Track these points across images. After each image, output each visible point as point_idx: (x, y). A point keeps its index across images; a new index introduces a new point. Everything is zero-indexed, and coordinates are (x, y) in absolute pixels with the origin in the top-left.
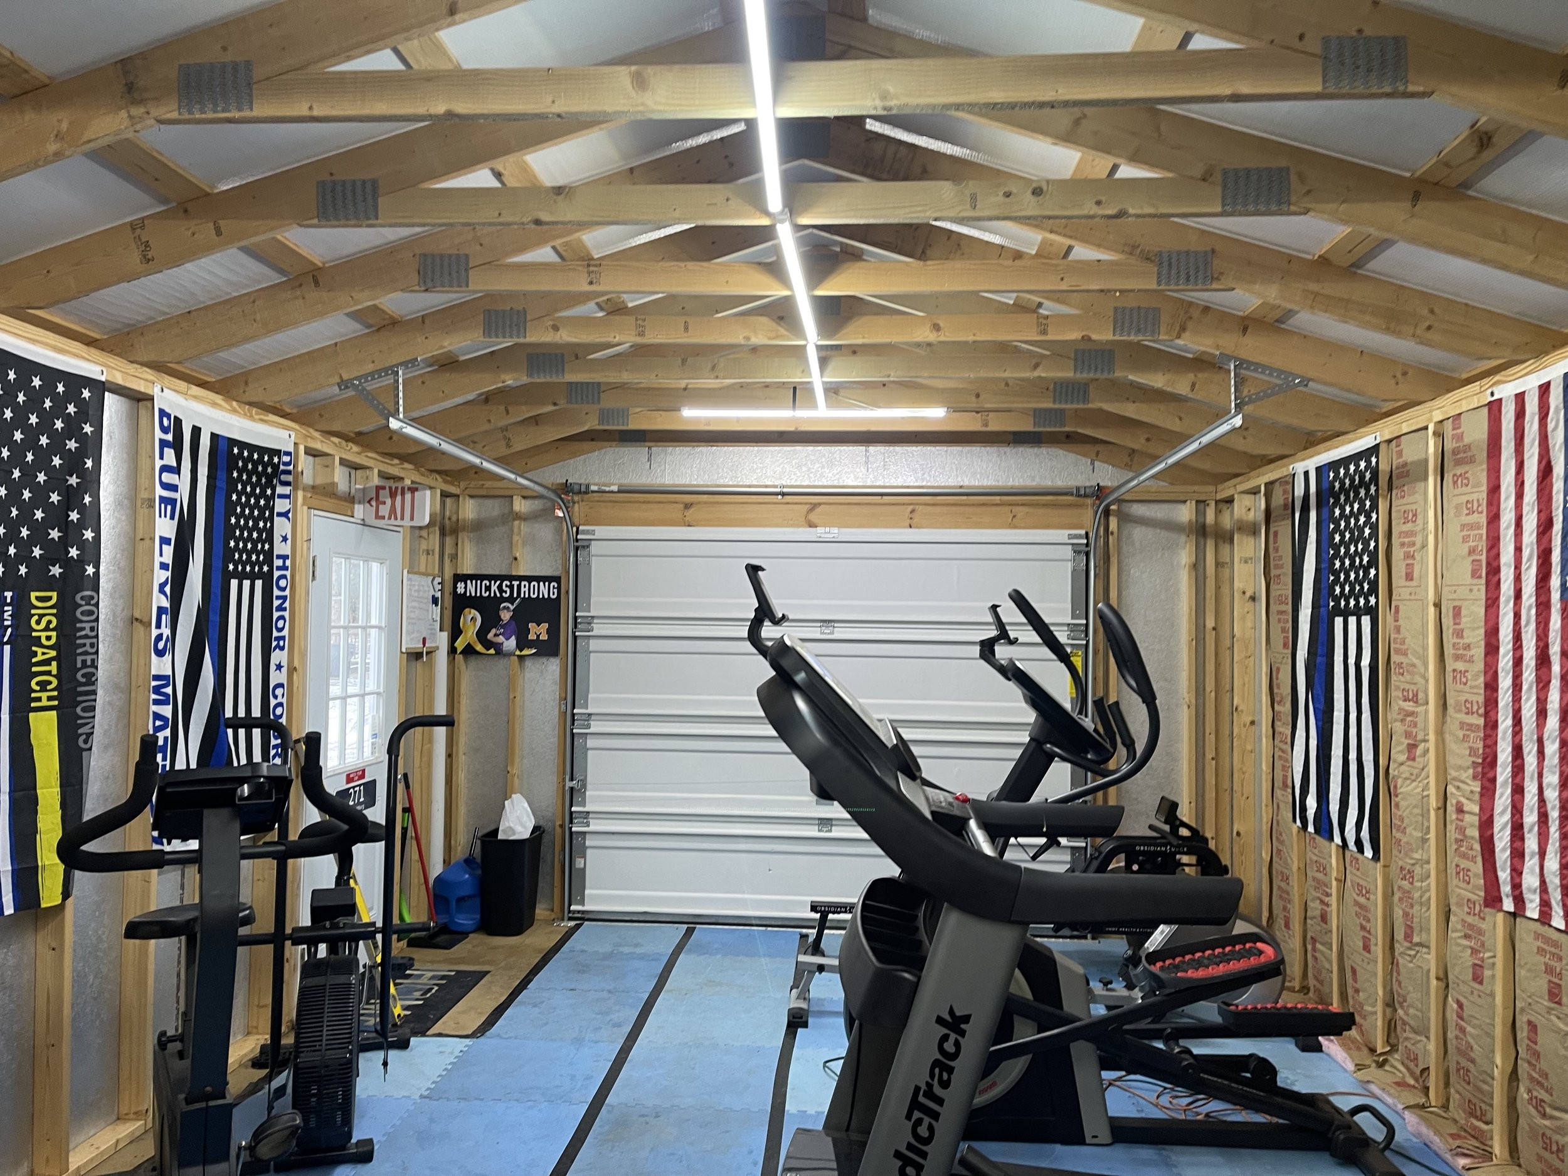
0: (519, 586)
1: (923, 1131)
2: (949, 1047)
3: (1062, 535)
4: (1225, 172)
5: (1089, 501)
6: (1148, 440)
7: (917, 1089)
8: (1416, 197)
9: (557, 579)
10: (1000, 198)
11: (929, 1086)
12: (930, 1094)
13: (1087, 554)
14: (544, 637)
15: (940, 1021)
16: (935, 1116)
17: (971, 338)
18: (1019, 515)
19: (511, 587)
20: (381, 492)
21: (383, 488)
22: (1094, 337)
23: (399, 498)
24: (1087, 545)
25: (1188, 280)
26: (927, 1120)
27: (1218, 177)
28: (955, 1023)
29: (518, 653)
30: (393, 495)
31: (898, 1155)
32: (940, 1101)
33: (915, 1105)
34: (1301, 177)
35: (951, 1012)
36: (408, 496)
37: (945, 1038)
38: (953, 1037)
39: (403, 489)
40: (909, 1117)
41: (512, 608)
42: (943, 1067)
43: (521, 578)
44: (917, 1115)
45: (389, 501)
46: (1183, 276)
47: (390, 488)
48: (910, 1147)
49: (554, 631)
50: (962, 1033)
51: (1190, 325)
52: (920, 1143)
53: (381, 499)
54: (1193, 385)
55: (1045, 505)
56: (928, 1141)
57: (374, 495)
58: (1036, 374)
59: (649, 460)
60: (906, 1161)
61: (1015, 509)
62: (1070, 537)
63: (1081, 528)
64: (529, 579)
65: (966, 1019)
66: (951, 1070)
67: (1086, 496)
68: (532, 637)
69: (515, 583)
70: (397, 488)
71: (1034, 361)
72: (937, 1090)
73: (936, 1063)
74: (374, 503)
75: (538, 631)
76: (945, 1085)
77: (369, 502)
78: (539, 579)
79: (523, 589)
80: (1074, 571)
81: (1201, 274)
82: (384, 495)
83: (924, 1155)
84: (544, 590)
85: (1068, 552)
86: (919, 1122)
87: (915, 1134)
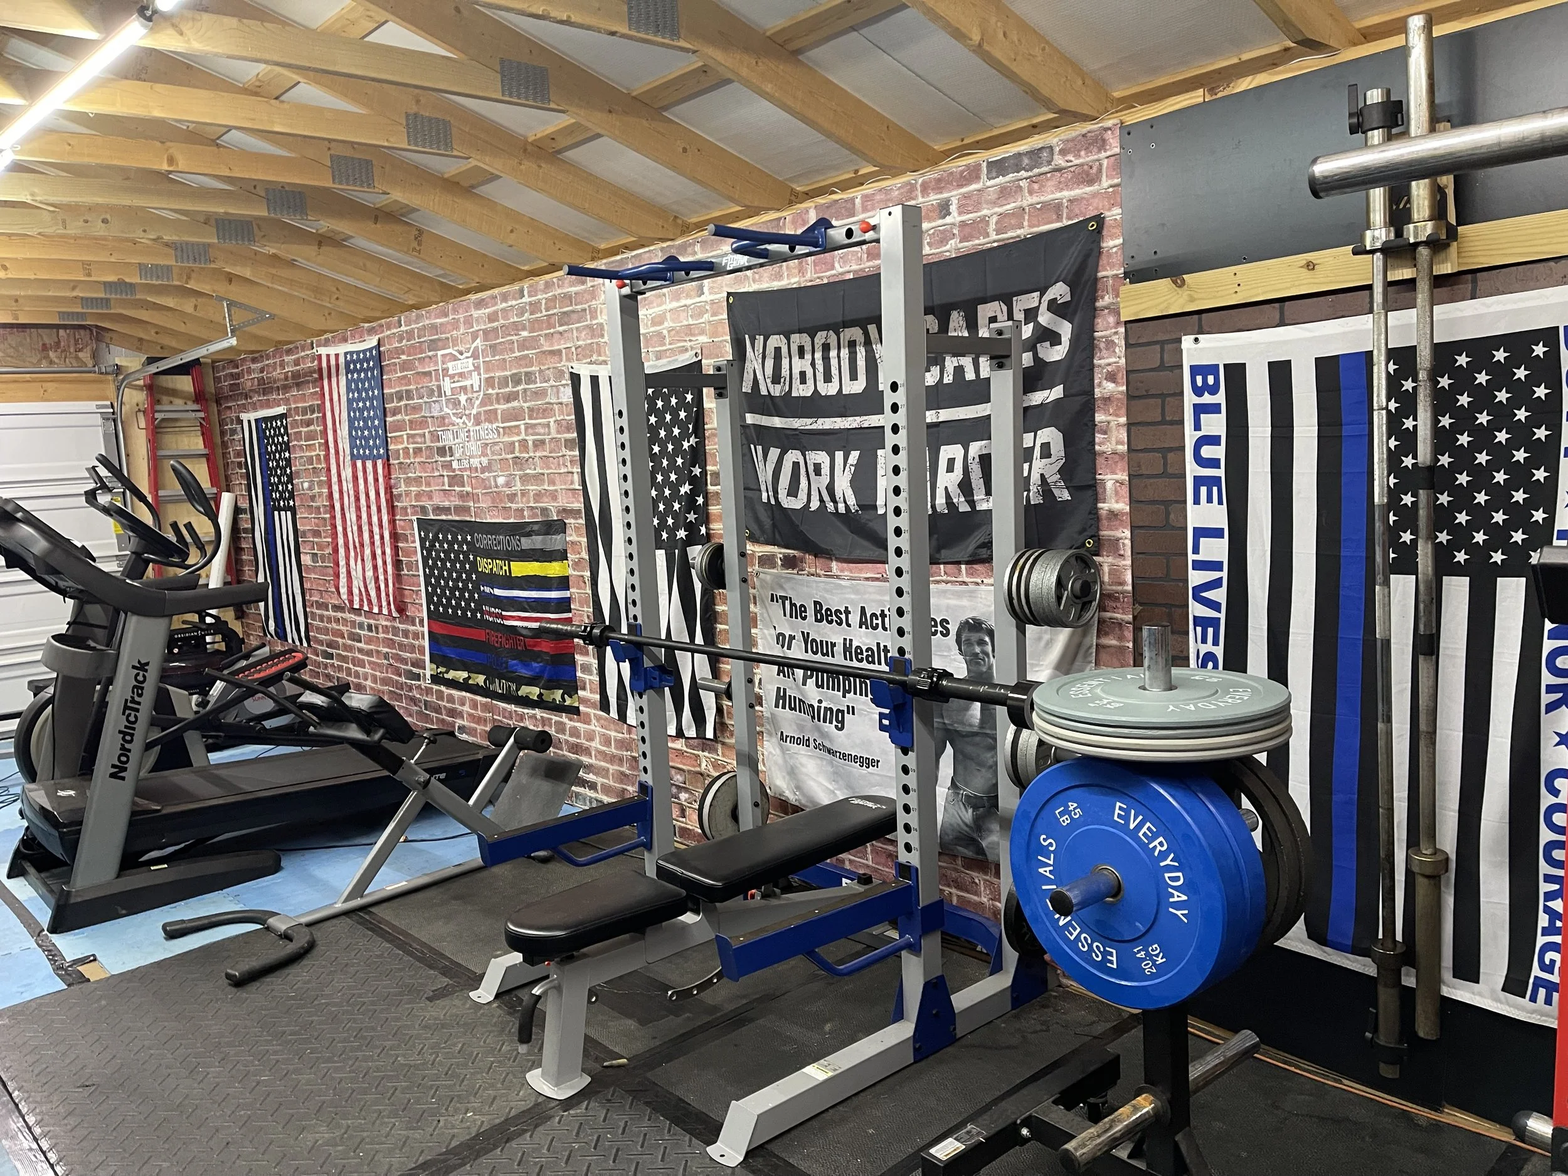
1: (132, 719)
2: (140, 678)
3: (91, 406)
4: (216, 220)
5: (110, 378)
6: (157, 333)
7: (126, 700)
8: (320, 244)
10: (81, 223)
11: (133, 698)
12: (133, 701)
13: (115, 421)
15: (134, 667)
17: (33, 277)
18: (50, 390)
22: (127, 280)
24: (113, 413)
25: (195, 260)
26: (133, 713)
27: (213, 222)
28: (142, 667)
31: (120, 732)
32: (139, 703)
33: (126, 707)
34: (259, 228)
35: (139, 662)
37: (138, 674)
38: (141, 673)
40: (124, 714)
42: (138, 688)
44: (127, 712)
46: (191, 257)
50: (146, 671)
51: (193, 275)
52: (131, 724)
54: (196, 307)
55: (71, 381)
56: (134, 723)
58: (75, 294)
60: (124, 734)
61: (44, 384)
62: (98, 407)
63: (107, 399)
65: (147, 664)
66: (142, 688)
67: (107, 373)
71: (72, 284)
72: (137, 699)
73: (134, 687)
76: (140, 695)
80: (105, 435)
81: (203, 259)
83: (134, 729)
85: (98, 420)
86: (129, 715)
87: (128, 721)
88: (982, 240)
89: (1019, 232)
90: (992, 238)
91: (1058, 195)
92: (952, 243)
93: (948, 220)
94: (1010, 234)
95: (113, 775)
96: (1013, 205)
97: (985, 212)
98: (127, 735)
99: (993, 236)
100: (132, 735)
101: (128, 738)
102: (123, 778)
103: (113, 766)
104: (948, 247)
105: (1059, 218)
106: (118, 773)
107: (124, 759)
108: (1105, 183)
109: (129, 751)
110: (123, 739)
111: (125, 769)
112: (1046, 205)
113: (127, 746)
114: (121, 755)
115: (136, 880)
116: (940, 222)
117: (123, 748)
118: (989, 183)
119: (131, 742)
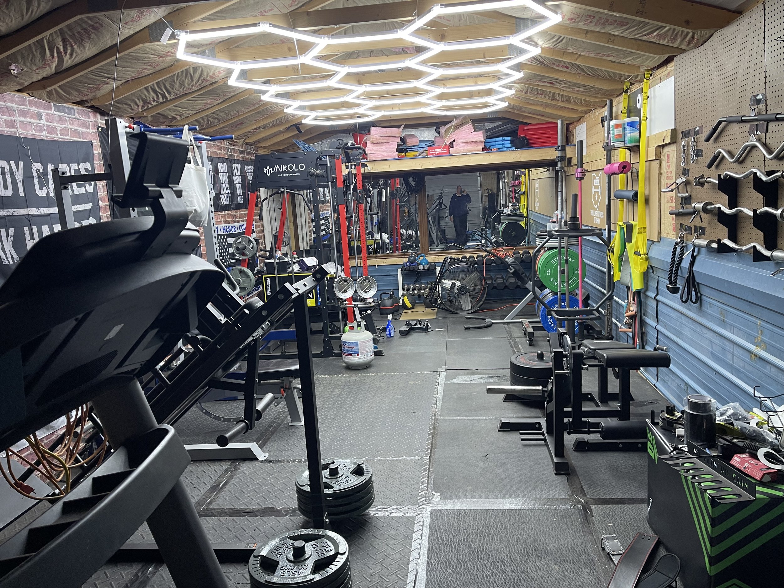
88: (55, 136)
89: (68, 137)
90: (58, 137)
91: (78, 128)
92: (44, 133)
93: (41, 122)
94: (64, 137)
96: (64, 126)
97: (55, 124)
99: (59, 136)
104: (42, 134)
105: (80, 138)
108: (91, 131)
112: (75, 131)
116: (38, 121)
118: (55, 113)
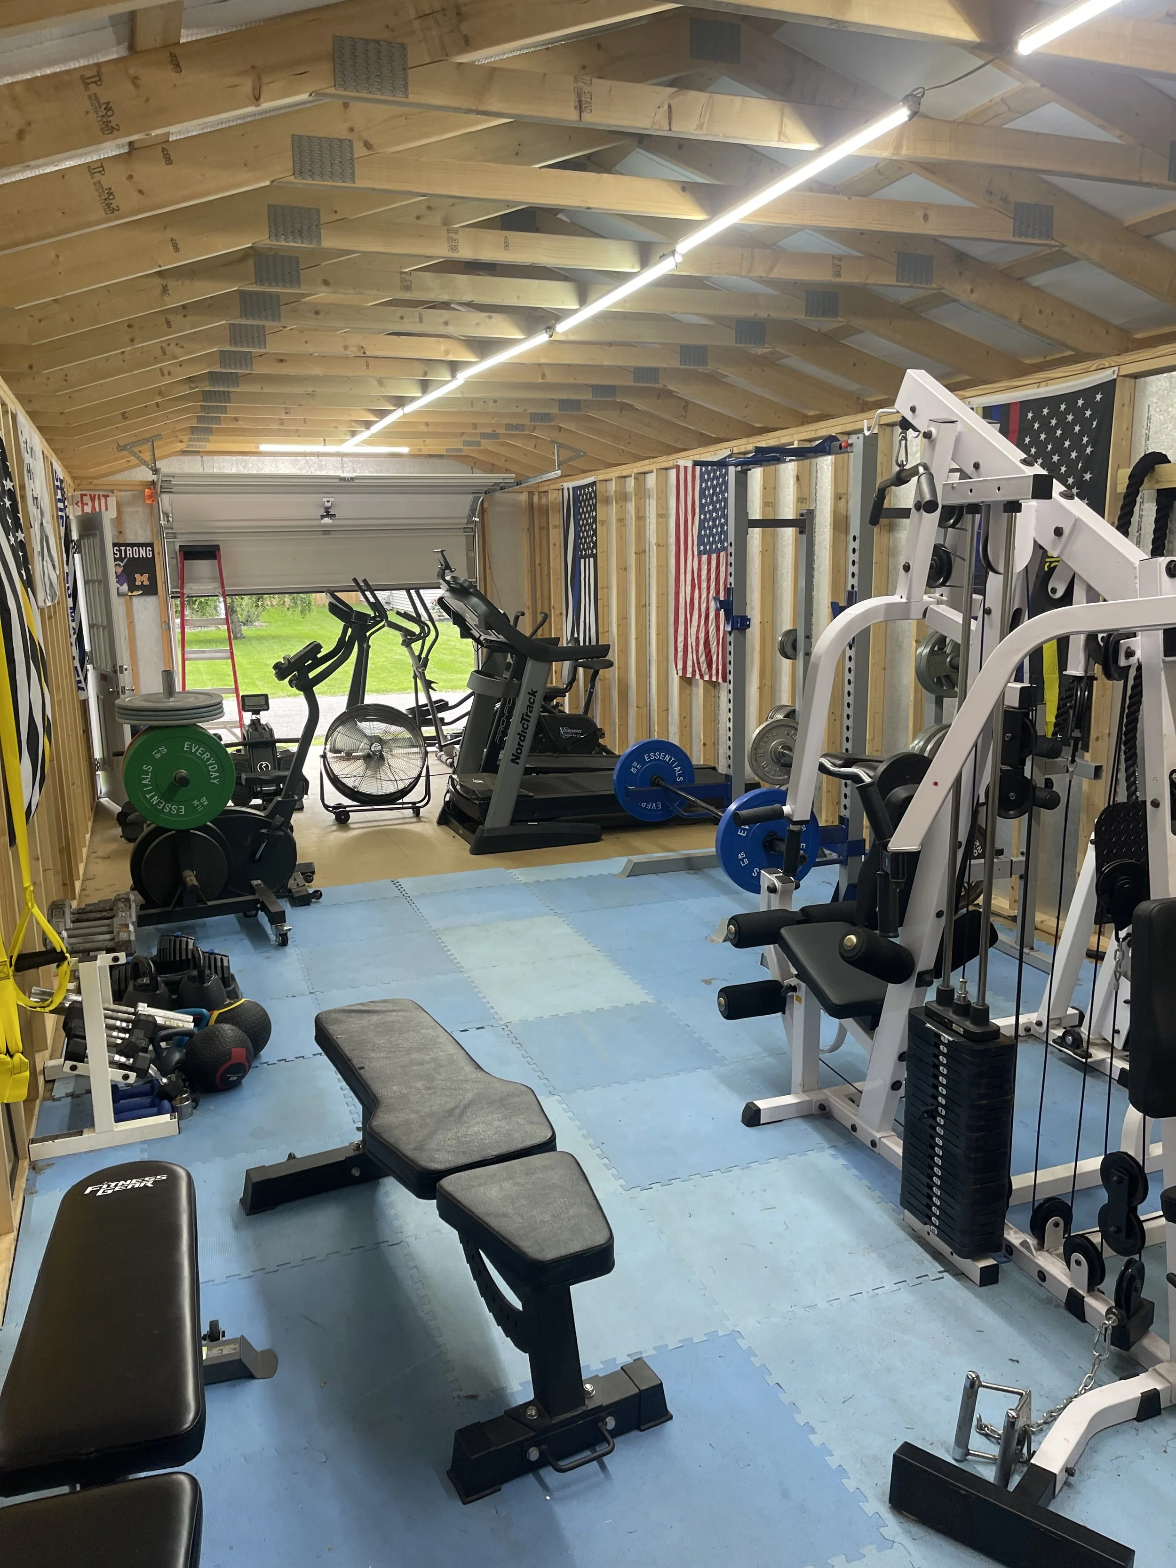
0: (125, 550)
1: (525, 726)
2: (532, 701)
7: (524, 714)
9: (151, 545)
11: (527, 713)
12: (527, 715)
14: (146, 583)
15: (529, 693)
16: (529, 721)
19: (120, 551)
20: (84, 498)
21: (86, 495)
23: (97, 502)
26: (526, 723)
28: (533, 694)
29: (130, 594)
30: (93, 499)
31: (519, 734)
32: (530, 717)
33: (523, 719)
35: (532, 691)
36: (103, 500)
37: (530, 698)
38: (533, 698)
39: (99, 496)
40: (521, 722)
41: (122, 564)
42: (530, 707)
43: (127, 545)
44: (523, 722)
45: (90, 504)
47: (90, 495)
48: (522, 731)
49: (153, 579)
50: (535, 696)
52: (525, 729)
53: (84, 502)
57: (79, 500)
59: (202, 465)
64: (132, 545)
65: (536, 692)
66: (532, 707)
68: (138, 583)
69: (123, 548)
70: (95, 495)
72: (529, 714)
73: (528, 706)
74: (80, 504)
75: (142, 579)
76: (531, 712)
77: (77, 504)
78: (139, 545)
79: (128, 552)
82: (87, 499)
83: (526, 733)
84: (143, 553)
86: (524, 724)
87: (523, 727)
95: (513, 761)
98: (522, 736)
100: (525, 737)
101: (522, 738)
102: (518, 763)
103: (513, 755)
106: (515, 759)
107: (519, 751)
109: (522, 746)
110: (520, 738)
111: (519, 758)
113: (521, 743)
114: (518, 749)
115: (519, 829)
117: (519, 744)
119: (523, 741)
